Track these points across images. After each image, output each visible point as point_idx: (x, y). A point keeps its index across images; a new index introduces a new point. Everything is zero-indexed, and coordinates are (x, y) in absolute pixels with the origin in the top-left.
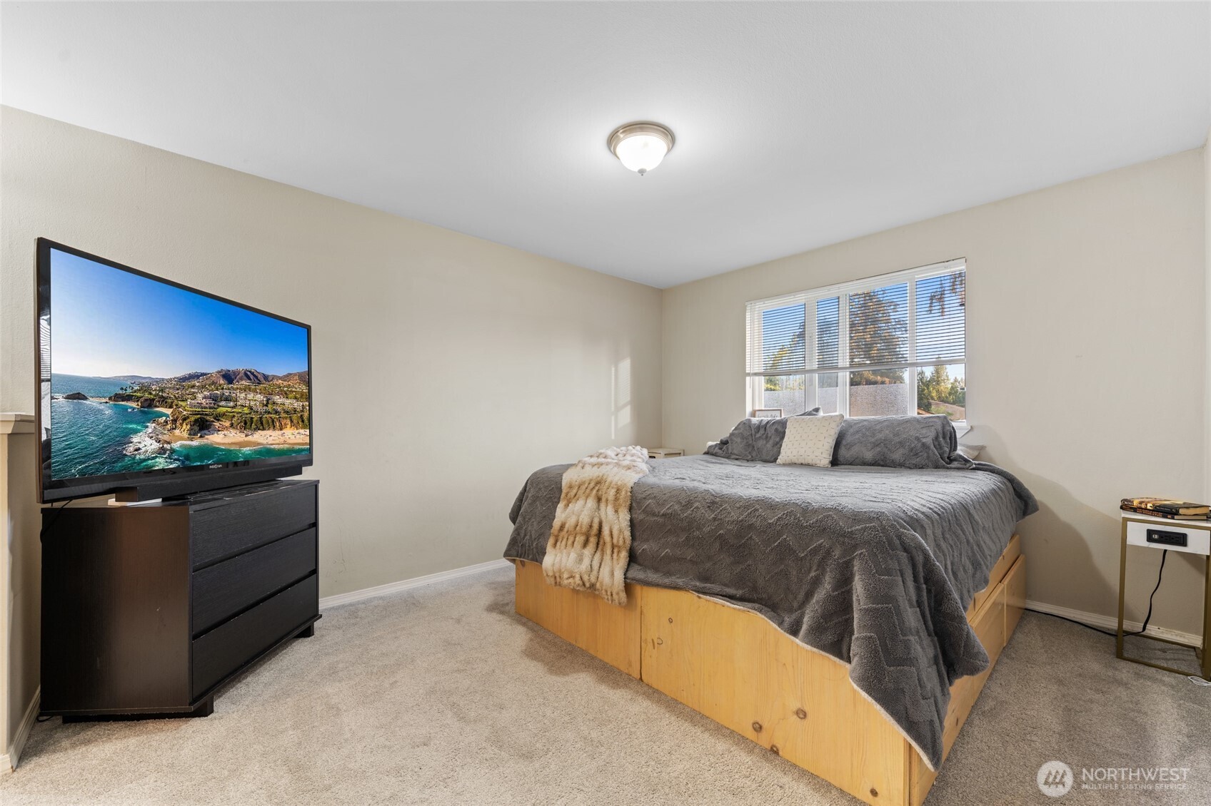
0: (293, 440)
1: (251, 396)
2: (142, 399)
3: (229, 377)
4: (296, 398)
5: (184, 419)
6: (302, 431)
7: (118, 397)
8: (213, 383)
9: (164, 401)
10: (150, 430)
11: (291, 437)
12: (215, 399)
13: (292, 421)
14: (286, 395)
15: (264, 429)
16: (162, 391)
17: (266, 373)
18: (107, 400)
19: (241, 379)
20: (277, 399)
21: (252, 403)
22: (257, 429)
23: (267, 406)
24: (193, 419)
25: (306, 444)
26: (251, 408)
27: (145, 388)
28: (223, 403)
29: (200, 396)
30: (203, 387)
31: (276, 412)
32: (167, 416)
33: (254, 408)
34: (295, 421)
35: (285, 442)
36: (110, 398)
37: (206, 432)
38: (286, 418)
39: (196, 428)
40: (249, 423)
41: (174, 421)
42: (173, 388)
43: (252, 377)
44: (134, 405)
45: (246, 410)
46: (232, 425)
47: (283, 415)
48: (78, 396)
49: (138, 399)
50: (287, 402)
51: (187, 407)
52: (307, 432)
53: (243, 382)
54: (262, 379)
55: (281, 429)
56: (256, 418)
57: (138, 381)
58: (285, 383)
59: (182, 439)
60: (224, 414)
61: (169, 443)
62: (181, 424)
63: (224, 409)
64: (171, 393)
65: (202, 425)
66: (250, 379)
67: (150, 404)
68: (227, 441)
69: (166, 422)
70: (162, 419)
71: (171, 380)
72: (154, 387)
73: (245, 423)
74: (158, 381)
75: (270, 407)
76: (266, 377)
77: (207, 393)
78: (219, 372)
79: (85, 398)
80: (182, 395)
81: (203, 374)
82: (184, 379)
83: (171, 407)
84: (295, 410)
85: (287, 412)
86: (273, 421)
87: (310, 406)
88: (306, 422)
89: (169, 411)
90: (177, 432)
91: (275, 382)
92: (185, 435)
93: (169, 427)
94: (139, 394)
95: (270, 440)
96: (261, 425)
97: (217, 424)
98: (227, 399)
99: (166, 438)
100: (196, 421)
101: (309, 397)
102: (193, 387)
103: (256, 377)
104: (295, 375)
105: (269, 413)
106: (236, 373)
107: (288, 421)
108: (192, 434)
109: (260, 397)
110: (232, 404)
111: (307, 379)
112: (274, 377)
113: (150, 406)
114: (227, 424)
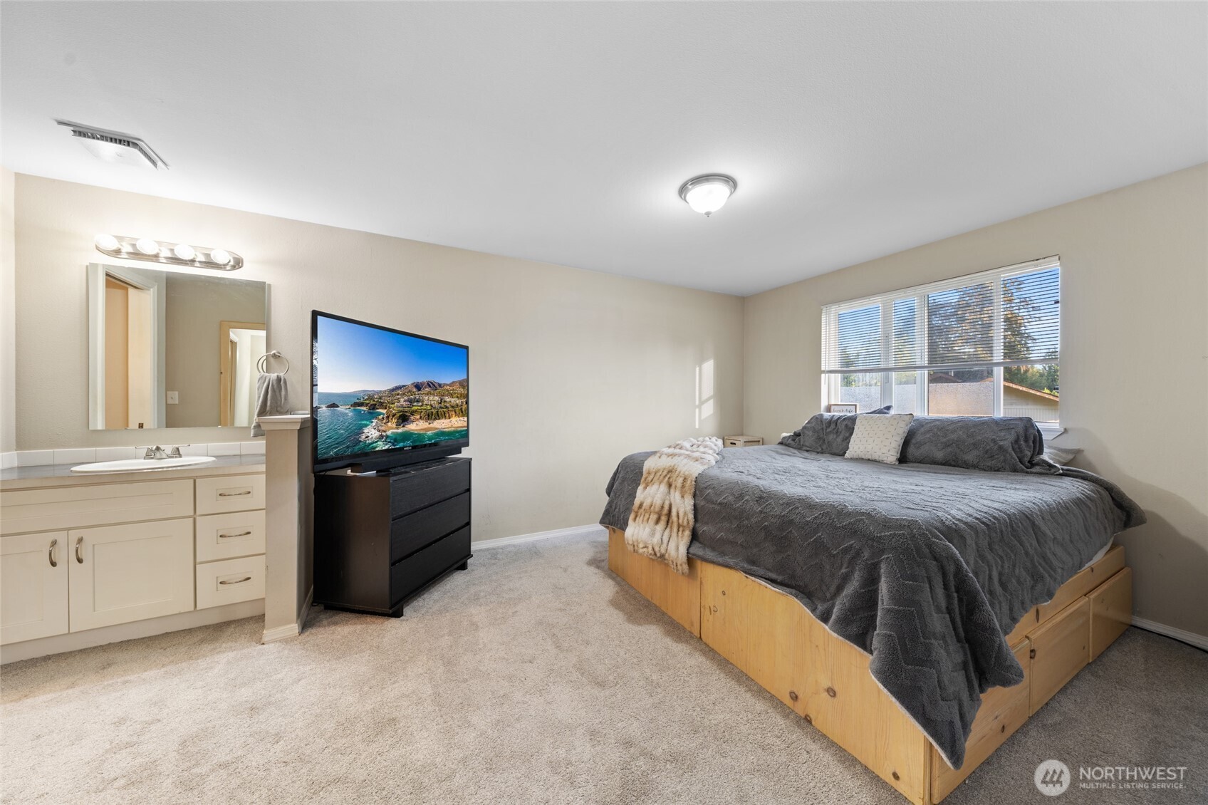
0: (457, 425)
1: (431, 398)
2: (369, 405)
3: (418, 387)
4: (457, 397)
5: (393, 416)
6: (461, 418)
7: (356, 404)
8: (410, 391)
9: (382, 405)
10: (374, 424)
11: (455, 422)
12: (411, 401)
13: (456, 413)
14: (452, 396)
15: (439, 419)
16: (380, 398)
17: (440, 382)
18: (350, 406)
19: (426, 387)
20: (447, 399)
21: (432, 402)
22: (435, 419)
23: (441, 403)
24: (398, 415)
25: (464, 427)
26: (432, 406)
27: (371, 398)
28: (415, 404)
29: (402, 400)
30: (404, 394)
31: (447, 407)
32: (383, 414)
33: (434, 406)
34: (457, 413)
35: (452, 427)
36: (351, 406)
37: (406, 423)
38: (452, 411)
39: (400, 421)
40: (431, 416)
41: (388, 417)
42: (387, 396)
43: (432, 385)
44: (364, 408)
45: (429, 407)
46: (421, 417)
47: (450, 409)
48: (333, 406)
49: (367, 405)
50: (453, 400)
51: (395, 408)
52: (466, 419)
53: (427, 389)
54: (438, 387)
55: (449, 418)
56: (434, 412)
57: (366, 393)
58: (451, 388)
59: (392, 428)
60: (416, 411)
61: (385, 432)
62: (392, 419)
63: (416, 408)
64: (385, 400)
65: (404, 419)
66: (430, 387)
67: (373, 407)
68: (418, 428)
69: (383, 418)
70: (381, 417)
71: (385, 391)
72: (376, 397)
73: (429, 416)
74: (378, 392)
75: (443, 405)
76: (440, 385)
77: (406, 398)
78: (412, 384)
79: (338, 406)
80: (392, 400)
81: (404, 386)
82: (393, 390)
83: (386, 408)
84: (457, 405)
85: (453, 407)
86: (445, 413)
87: (467, 403)
88: (464, 412)
89: (384, 411)
90: (389, 424)
91: (445, 387)
92: (394, 426)
93: (384, 421)
94: (367, 402)
95: (443, 426)
96: (438, 416)
97: (412, 418)
98: (418, 401)
99: (383, 428)
100: (400, 416)
101: (467, 396)
102: (398, 394)
103: (434, 385)
104: (457, 382)
105: (442, 408)
106: (422, 384)
107: (453, 413)
108: (398, 425)
109: (437, 398)
110: (420, 404)
111: (465, 384)
112: (445, 385)
113: (374, 409)
114: (418, 417)
